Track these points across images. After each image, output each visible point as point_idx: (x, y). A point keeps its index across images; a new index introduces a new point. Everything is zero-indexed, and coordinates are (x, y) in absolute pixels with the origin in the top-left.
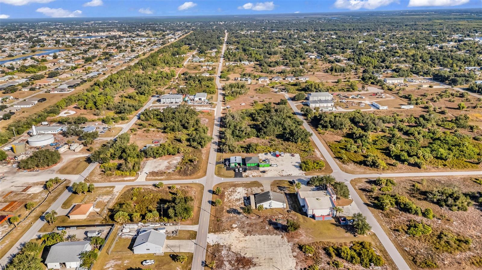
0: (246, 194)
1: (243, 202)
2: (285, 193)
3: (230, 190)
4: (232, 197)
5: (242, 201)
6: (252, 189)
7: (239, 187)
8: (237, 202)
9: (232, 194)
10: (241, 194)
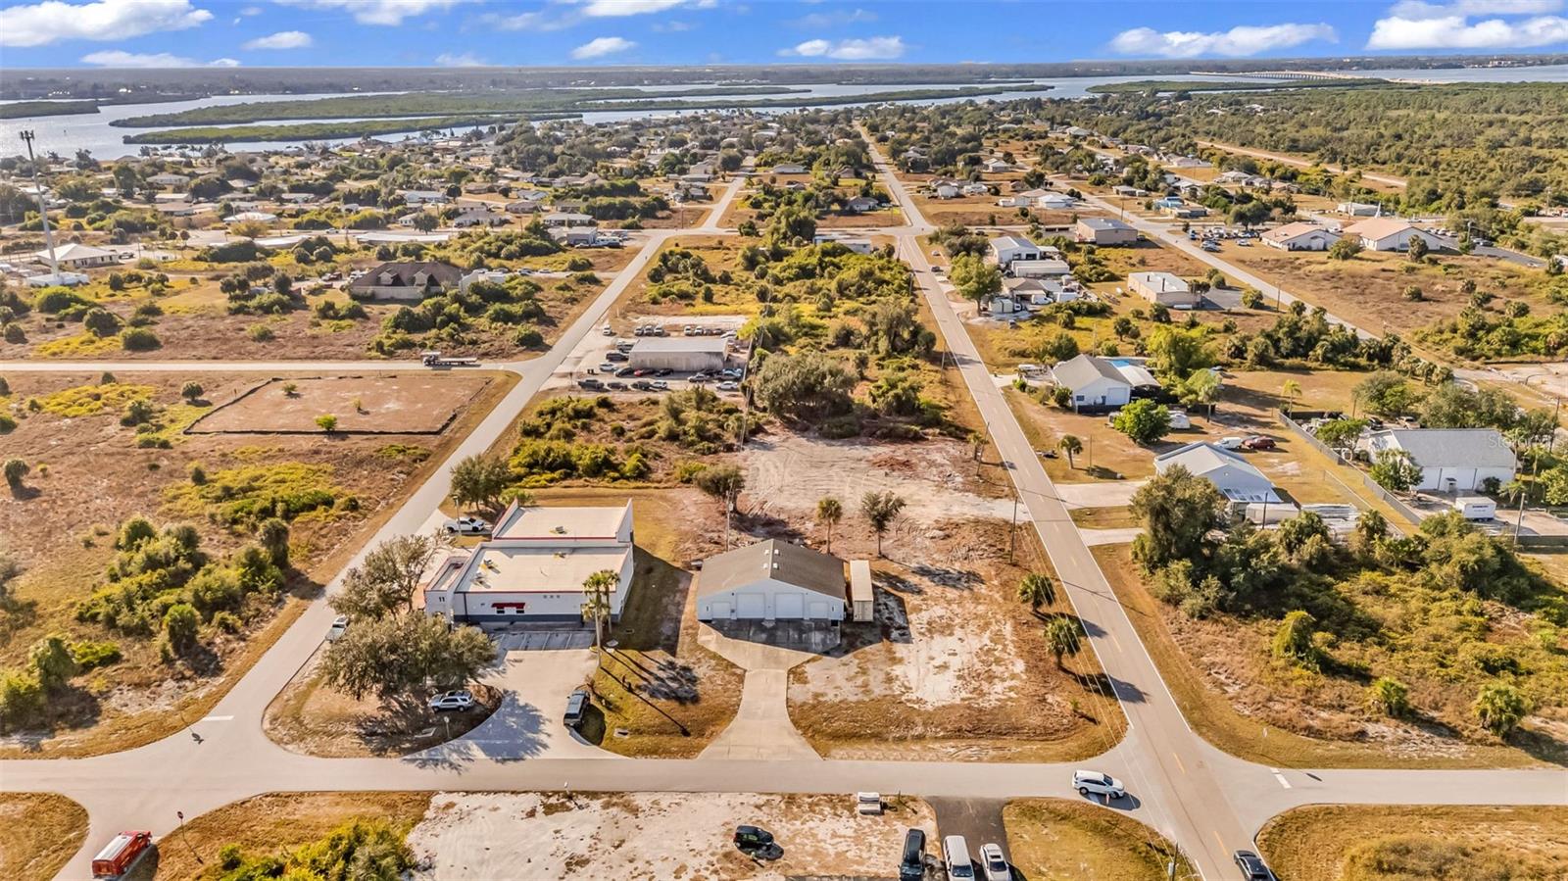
0: (901, 661)
1: (912, 617)
2: (672, 649)
3: (999, 687)
4: (975, 644)
5: (917, 621)
6: (865, 685)
7: (940, 704)
8: (941, 617)
9: (982, 661)
10: (923, 660)
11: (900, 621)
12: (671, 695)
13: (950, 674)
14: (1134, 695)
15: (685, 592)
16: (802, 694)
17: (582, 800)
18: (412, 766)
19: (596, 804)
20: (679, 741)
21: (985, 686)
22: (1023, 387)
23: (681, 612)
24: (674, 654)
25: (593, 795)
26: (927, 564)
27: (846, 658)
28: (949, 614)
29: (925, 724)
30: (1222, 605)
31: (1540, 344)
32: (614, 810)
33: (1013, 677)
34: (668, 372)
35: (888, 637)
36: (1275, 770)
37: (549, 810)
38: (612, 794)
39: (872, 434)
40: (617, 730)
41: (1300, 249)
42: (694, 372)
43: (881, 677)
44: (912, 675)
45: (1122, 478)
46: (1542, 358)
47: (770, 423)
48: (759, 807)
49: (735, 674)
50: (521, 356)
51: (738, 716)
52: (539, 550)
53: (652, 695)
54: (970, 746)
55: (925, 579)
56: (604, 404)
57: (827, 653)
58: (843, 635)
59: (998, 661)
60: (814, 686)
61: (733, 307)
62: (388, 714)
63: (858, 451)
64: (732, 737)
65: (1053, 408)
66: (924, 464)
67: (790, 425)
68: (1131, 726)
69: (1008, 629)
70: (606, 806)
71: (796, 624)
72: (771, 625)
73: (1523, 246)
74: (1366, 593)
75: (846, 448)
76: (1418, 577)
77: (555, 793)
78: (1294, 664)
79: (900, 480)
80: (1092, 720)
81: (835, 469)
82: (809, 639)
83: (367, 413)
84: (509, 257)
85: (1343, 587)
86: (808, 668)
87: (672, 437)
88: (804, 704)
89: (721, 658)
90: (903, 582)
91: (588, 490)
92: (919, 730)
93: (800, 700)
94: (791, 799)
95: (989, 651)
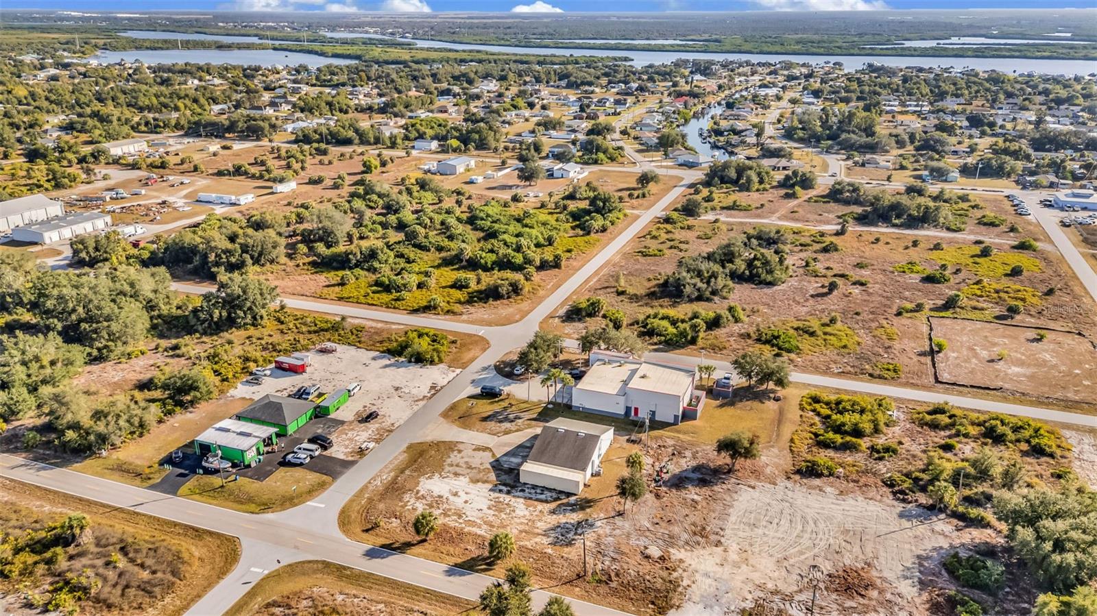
0: (475, 482)
3: (422, 506)
4: (472, 513)
5: (515, 500)
6: (457, 466)
7: (421, 484)
8: (514, 511)
9: (450, 510)
10: (468, 490)
13: (446, 494)
21: (424, 501)
36: (266, 572)
44: (456, 482)
57: (497, 460)
60: (468, 452)
80: (368, 532)
82: (516, 458)
92: (407, 472)
93: (461, 447)
94: (391, 431)
95: (460, 517)
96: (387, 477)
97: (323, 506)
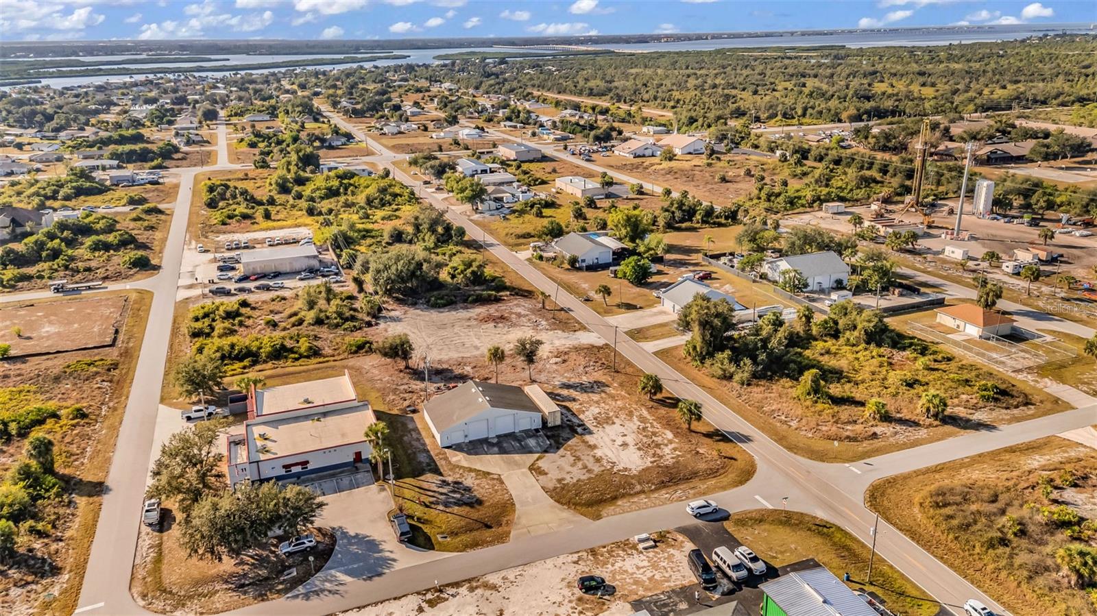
0: (595, 447)
1: (582, 417)
2: (437, 471)
3: (667, 450)
4: (632, 426)
5: (587, 419)
6: (585, 467)
7: (641, 468)
8: (599, 413)
9: (645, 436)
10: (609, 443)
11: (575, 420)
12: (459, 503)
13: (632, 448)
14: (746, 439)
15: (416, 430)
16: (550, 481)
17: (451, 591)
18: (299, 601)
19: (463, 590)
20: (487, 534)
21: (658, 451)
22: (541, 258)
23: (424, 444)
24: (441, 474)
25: (457, 584)
26: (565, 381)
27: (561, 451)
28: (603, 411)
29: (640, 483)
30: (755, 375)
31: (804, 202)
32: (479, 591)
33: (671, 442)
34: (277, 275)
35: (577, 433)
36: (847, 465)
37: (432, 604)
38: (469, 581)
39: (465, 301)
40: (438, 536)
41: (639, 156)
42: (299, 272)
43: (592, 459)
44: (610, 454)
45: (641, 308)
46: (808, 209)
47: (384, 302)
48: (576, 563)
49: (494, 479)
50: (138, 276)
51: (517, 506)
52: (297, 419)
53: (446, 506)
54: (676, 491)
55: (571, 391)
56: (244, 304)
57: (546, 451)
58: (548, 437)
59: (654, 434)
60: (554, 475)
61: (289, 222)
62: (246, 567)
63: (463, 314)
64: (524, 521)
65: (568, 269)
66: (514, 316)
67: (400, 301)
68: (756, 457)
69: (645, 413)
70: (472, 589)
71: (511, 436)
72: (495, 441)
73: (756, 147)
74: (822, 354)
75: (454, 313)
76: (842, 341)
77: (428, 590)
78: (816, 402)
79: (506, 329)
80: (732, 458)
81: (457, 329)
82: (526, 444)
83: (29, 338)
84: (67, 198)
85: (807, 353)
86: (540, 463)
87: (319, 322)
88: (555, 488)
89: (475, 470)
90: (559, 395)
91: (280, 371)
92: (638, 488)
93: (551, 485)
94: (593, 552)
95: (644, 429)
96: (664, 494)
97: (757, 497)
